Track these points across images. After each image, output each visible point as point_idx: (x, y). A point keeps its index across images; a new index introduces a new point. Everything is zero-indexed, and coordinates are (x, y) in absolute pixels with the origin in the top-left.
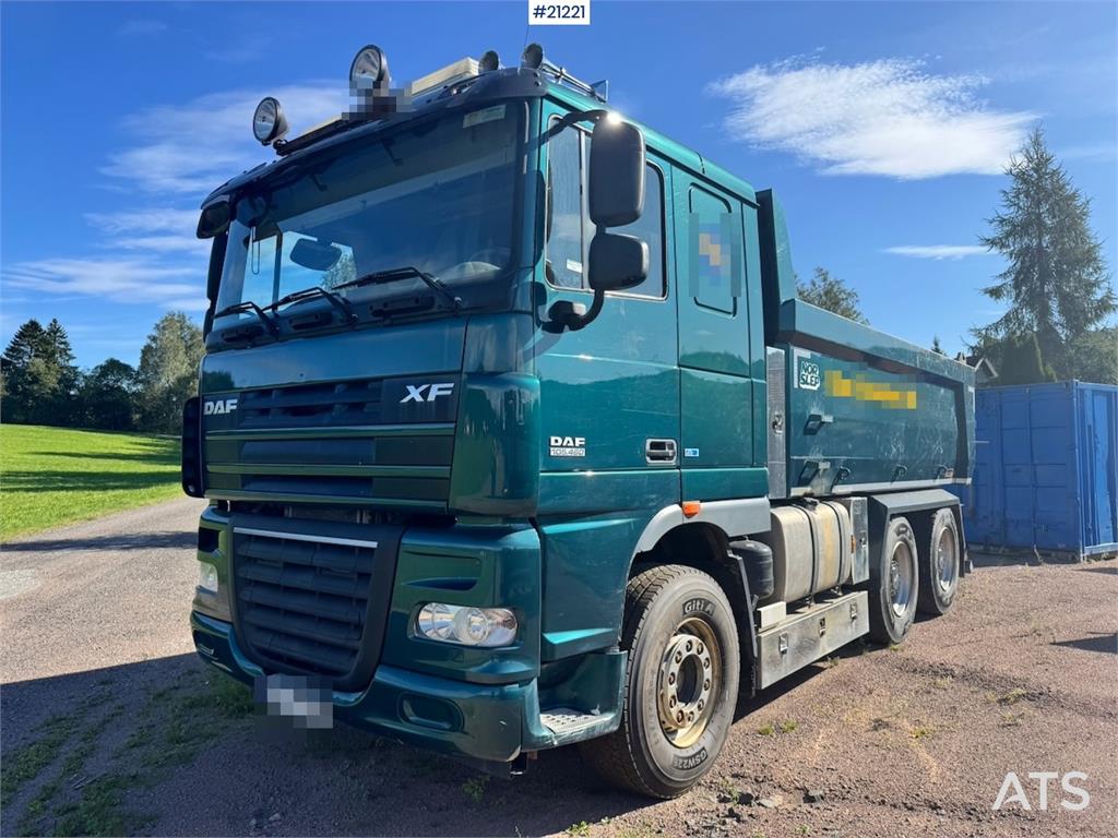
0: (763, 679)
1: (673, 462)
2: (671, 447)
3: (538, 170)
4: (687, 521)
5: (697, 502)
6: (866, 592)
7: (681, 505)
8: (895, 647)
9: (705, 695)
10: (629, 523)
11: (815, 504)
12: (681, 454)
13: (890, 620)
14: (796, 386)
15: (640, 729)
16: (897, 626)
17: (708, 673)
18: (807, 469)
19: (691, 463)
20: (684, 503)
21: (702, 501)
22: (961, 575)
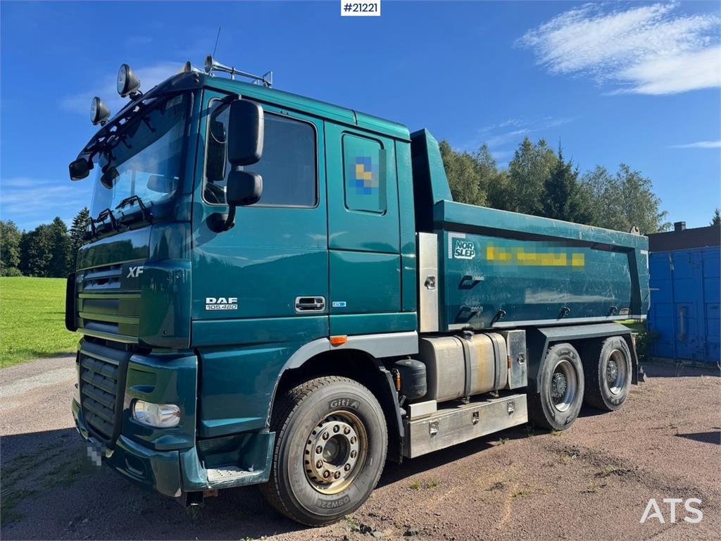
0: (412, 452)
1: (322, 310)
2: (320, 301)
3: (199, 134)
4: (333, 348)
5: (344, 336)
6: (526, 395)
7: (329, 338)
8: (556, 433)
9: (351, 461)
10: (279, 351)
11: (470, 335)
12: (329, 305)
13: (550, 414)
14: (450, 257)
15: (286, 481)
16: (557, 418)
17: (354, 447)
18: (463, 312)
19: (339, 311)
20: (331, 337)
21: (348, 335)
22: (634, 382)
